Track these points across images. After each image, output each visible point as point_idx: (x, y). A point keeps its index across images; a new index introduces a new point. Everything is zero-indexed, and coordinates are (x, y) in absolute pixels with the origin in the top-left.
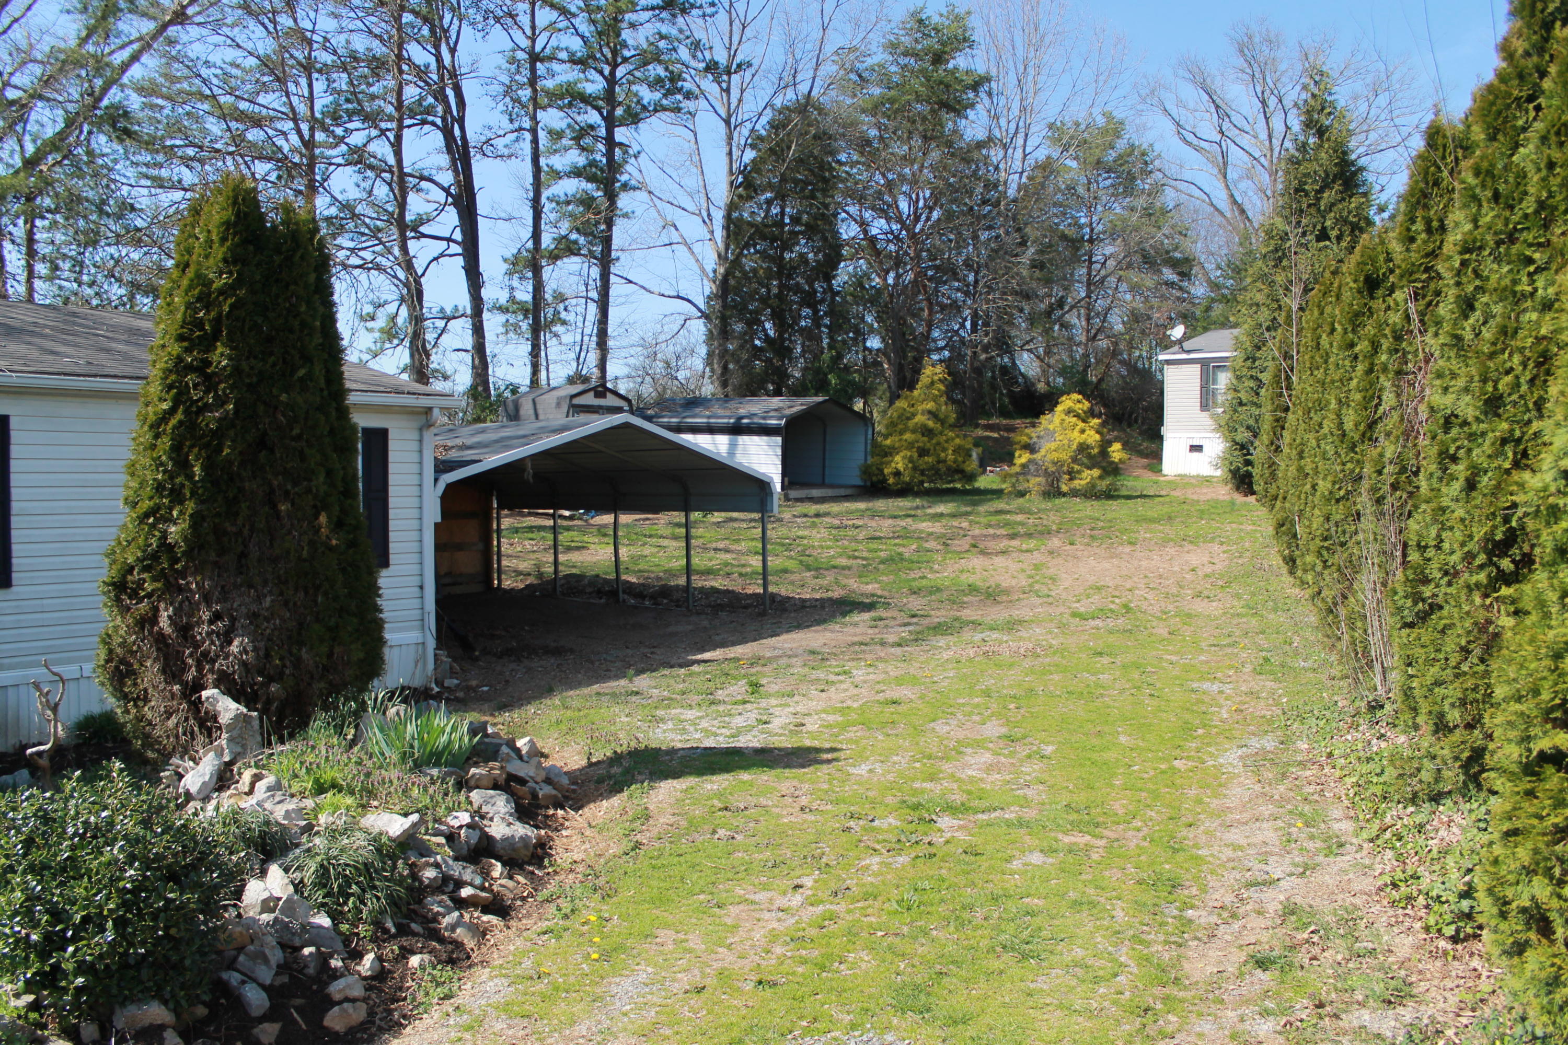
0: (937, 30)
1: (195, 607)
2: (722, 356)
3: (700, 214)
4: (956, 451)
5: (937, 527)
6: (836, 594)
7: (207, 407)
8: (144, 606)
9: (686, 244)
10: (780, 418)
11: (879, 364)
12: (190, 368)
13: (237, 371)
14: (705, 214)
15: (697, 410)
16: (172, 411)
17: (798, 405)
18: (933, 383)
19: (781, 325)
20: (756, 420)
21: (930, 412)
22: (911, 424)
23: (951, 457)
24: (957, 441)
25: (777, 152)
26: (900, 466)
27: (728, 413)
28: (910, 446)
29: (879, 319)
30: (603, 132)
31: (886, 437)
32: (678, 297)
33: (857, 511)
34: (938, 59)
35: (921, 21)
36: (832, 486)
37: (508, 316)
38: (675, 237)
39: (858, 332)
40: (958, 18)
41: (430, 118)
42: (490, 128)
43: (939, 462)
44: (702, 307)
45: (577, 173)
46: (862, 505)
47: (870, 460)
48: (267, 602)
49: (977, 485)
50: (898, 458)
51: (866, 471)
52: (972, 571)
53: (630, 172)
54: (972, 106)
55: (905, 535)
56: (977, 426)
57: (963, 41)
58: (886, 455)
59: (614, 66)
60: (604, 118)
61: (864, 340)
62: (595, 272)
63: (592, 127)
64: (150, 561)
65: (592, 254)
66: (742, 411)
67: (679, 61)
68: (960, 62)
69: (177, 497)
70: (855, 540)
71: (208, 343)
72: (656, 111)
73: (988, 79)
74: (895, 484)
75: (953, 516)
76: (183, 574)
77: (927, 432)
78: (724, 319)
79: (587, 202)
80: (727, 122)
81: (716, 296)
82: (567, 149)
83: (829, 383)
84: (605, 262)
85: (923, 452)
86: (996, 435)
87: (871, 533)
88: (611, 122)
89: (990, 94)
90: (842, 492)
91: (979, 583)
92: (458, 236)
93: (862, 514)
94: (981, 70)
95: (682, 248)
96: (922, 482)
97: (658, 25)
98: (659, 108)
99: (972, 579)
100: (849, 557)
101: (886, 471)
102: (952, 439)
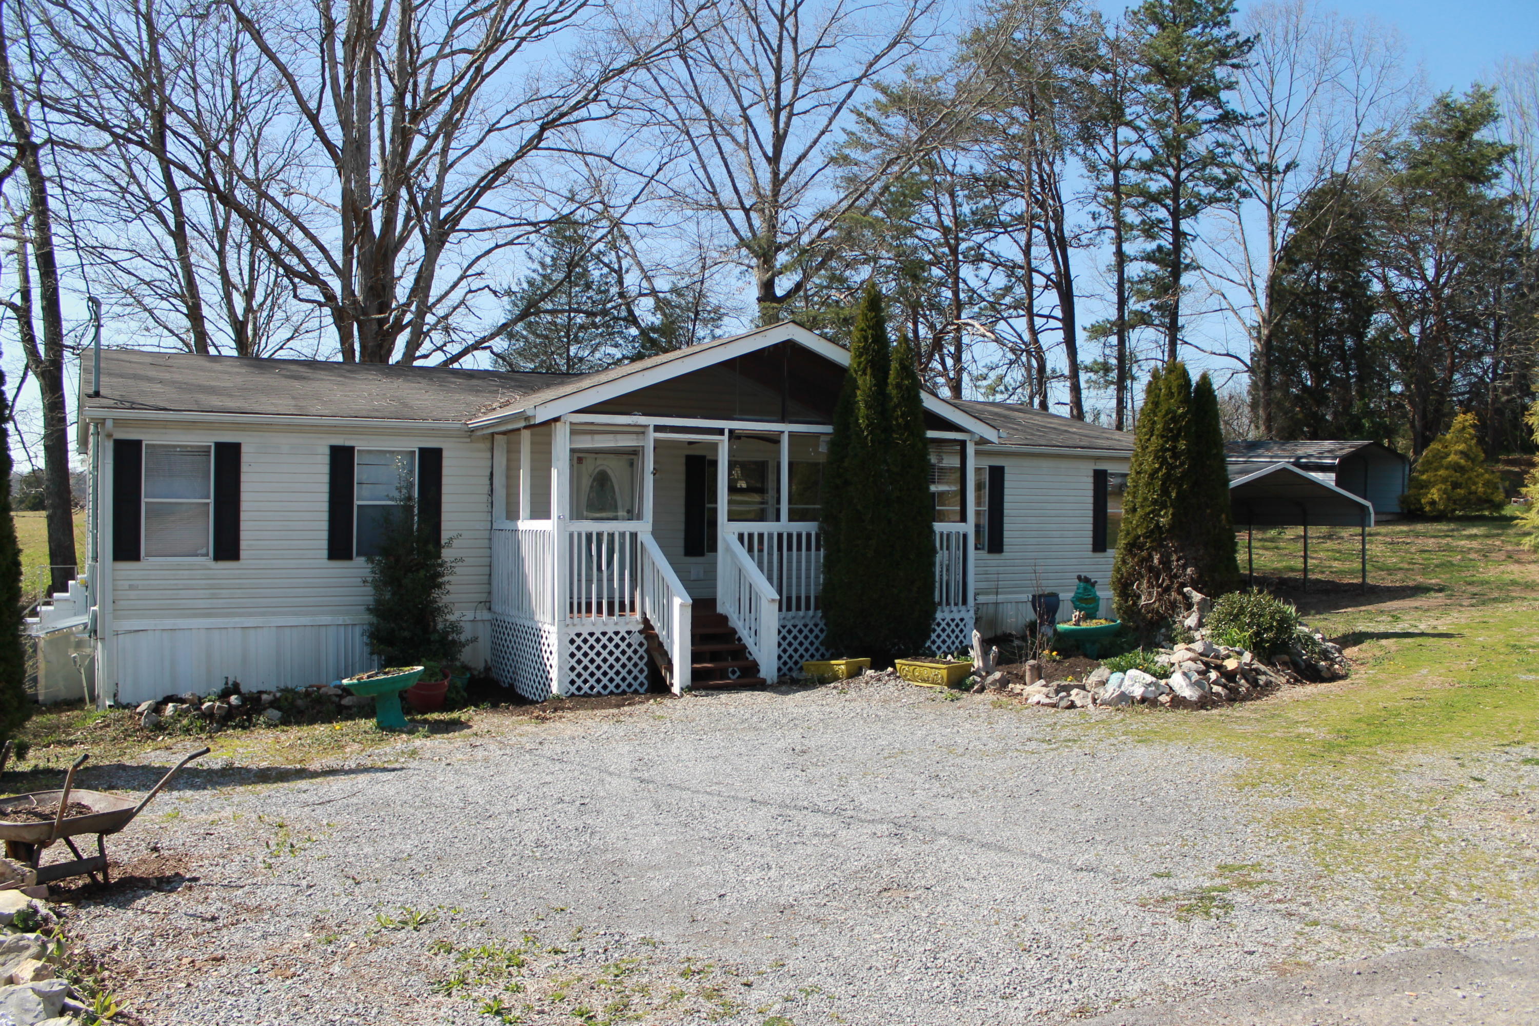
0: (1461, 110)
1: (1170, 555)
2: (1268, 404)
3: (1246, 285)
4: (1487, 484)
5: (1475, 544)
6: (1411, 584)
7: (1177, 467)
8: (1144, 553)
9: (1233, 310)
10: (1335, 458)
11: (1400, 406)
12: (1168, 450)
13: (1188, 450)
14: (1249, 284)
15: (1260, 451)
16: (1160, 469)
17: (1348, 447)
18: (1464, 428)
19: (1319, 378)
20: (1313, 460)
21: (1462, 452)
22: (1445, 462)
23: (1481, 490)
24: (1487, 476)
25: (1315, 231)
26: (1436, 497)
27: (1286, 454)
28: (1444, 480)
29: (1400, 366)
30: (1170, 225)
31: (1423, 473)
32: (1228, 355)
33: (1401, 532)
34: (1462, 136)
35: (1447, 105)
37: (1091, 374)
38: (1225, 305)
39: (1382, 379)
40: (1484, 96)
41: (1037, 223)
42: (1080, 227)
43: (1470, 493)
44: (1249, 363)
45: (1149, 257)
46: (1405, 528)
47: (1406, 493)
48: (1201, 552)
49: (1503, 513)
50: (1434, 490)
51: (1404, 501)
52: (1512, 573)
53: (1189, 252)
54: (1497, 175)
56: (1498, 461)
57: (1487, 116)
58: (1422, 487)
59: (1178, 170)
60: (1171, 214)
61: (1389, 387)
62: (1164, 340)
63: (1161, 221)
64: (1149, 534)
65: (1162, 325)
66: (1300, 453)
67: (1234, 165)
68: (1483, 135)
69: (1164, 506)
70: (1407, 552)
71: (1175, 439)
72: (1210, 203)
73: (1513, 149)
74: (1431, 512)
75: (1487, 536)
76: (1165, 539)
77: (1457, 468)
78: (1268, 373)
79: (1155, 281)
80: (1269, 207)
81: (1261, 354)
82: (1135, 238)
83: (1364, 425)
84: (1173, 329)
85: (1456, 485)
86: (1517, 469)
87: (1420, 547)
88: (1176, 215)
89: (1514, 161)
90: (1389, 518)
91: (1519, 580)
92: (1058, 313)
93: (1407, 534)
94: (1507, 141)
95: (1230, 314)
96: (1455, 510)
97: (1215, 133)
98: (1212, 200)
99: (1512, 577)
100: (1409, 563)
101: (1423, 501)
102: (1482, 474)
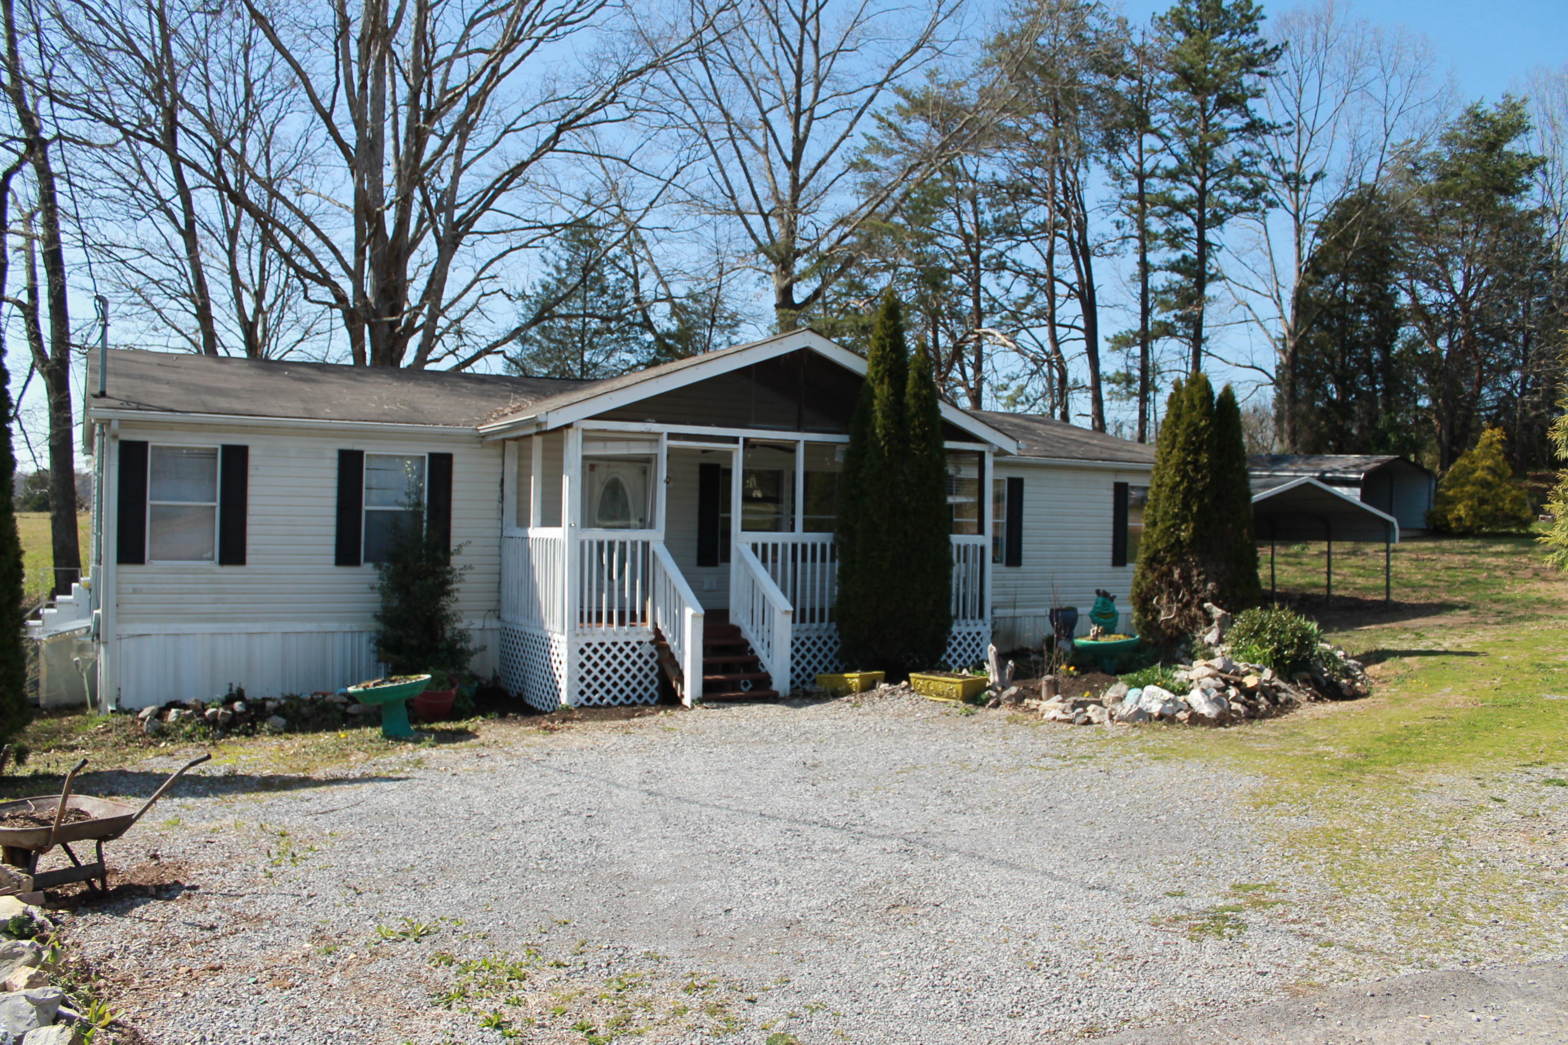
0: (1491, 121)
1: (1191, 570)
2: (1293, 418)
3: (1272, 296)
4: (1514, 500)
5: (1501, 561)
6: (1435, 601)
7: (1198, 480)
9: (1258, 322)
10: (1360, 473)
11: (1427, 421)
12: (1189, 463)
14: (1275, 295)
15: (1285, 465)
16: (1181, 482)
17: (1373, 462)
18: (1491, 444)
19: (1344, 391)
20: (1338, 474)
21: (1489, 468)
22: (1472, 478)
23: (1508, 506)
24: (1514, 492)
25: (1342, 242)
26: (1462, 513)
27: (1310, 468)
28: (1471, 496)
29: (1427, 380)
30: (1195, 234)
31: (1449, 489)
32: (1253, 367)
34: (1493, 146)
35: (1477, 116)
37: (1114, 385)
38: (1250, 316)
39: (1409, 393)
40: (1515, 107)
41: (1060, 232)
42: (1103, 235)
43: (1497, 510)
44: (1274, 375)
45: (1173, 267)
46: (1430, 545)
47: (1432, 509)
48: (1222, 567)
49: (1530, 530)
50: (1460, 507)
51: (1430, 516)
52: (1538, 591)
53: (1214, 263)
54: (1527, 187)
55: (1475, 566)
56: (1525, 477)
57: (1518, 127)
58: (1448, 503)
59: (1204, 179)
60: (1196, 223)
61: (1416, 401)
62: (1188, 351)
63: (1185, 231)
64: (1170, 549)
65: (1186, 336)
66: (1325, 466)
67: (1260, 174)
68: (1513, 146)
70: (1432, 568)
72: (1236, 213)
73: (1544, 161)
74: (1457, 528)
75: (1513, 553)
76: (1186, 554)
77: (1484, 484)
78: (1293, 386)
79: (1180, 292)
80: (1296, 217)
81: (1287, 366)
82: (1160, 247)
83: (1390, 440)
84: (1197, 341)
85: (1482, 501)
86: (1542, 486)
87: (1446, 564)
88: (1201, 225)
89: (1544, 173)
90: (1414, 534)
91: (1545, 598)
92: (1080, 323)
93: (1433, 551)
94: (1537, 153)
95: (1255, 325)
96: (1481, 526)
97: (1242, 142)
98: (1238, 210)
99: (1538, 595)
100: (1434, 580)
101: (1449, 517)
102: (1509, 491)
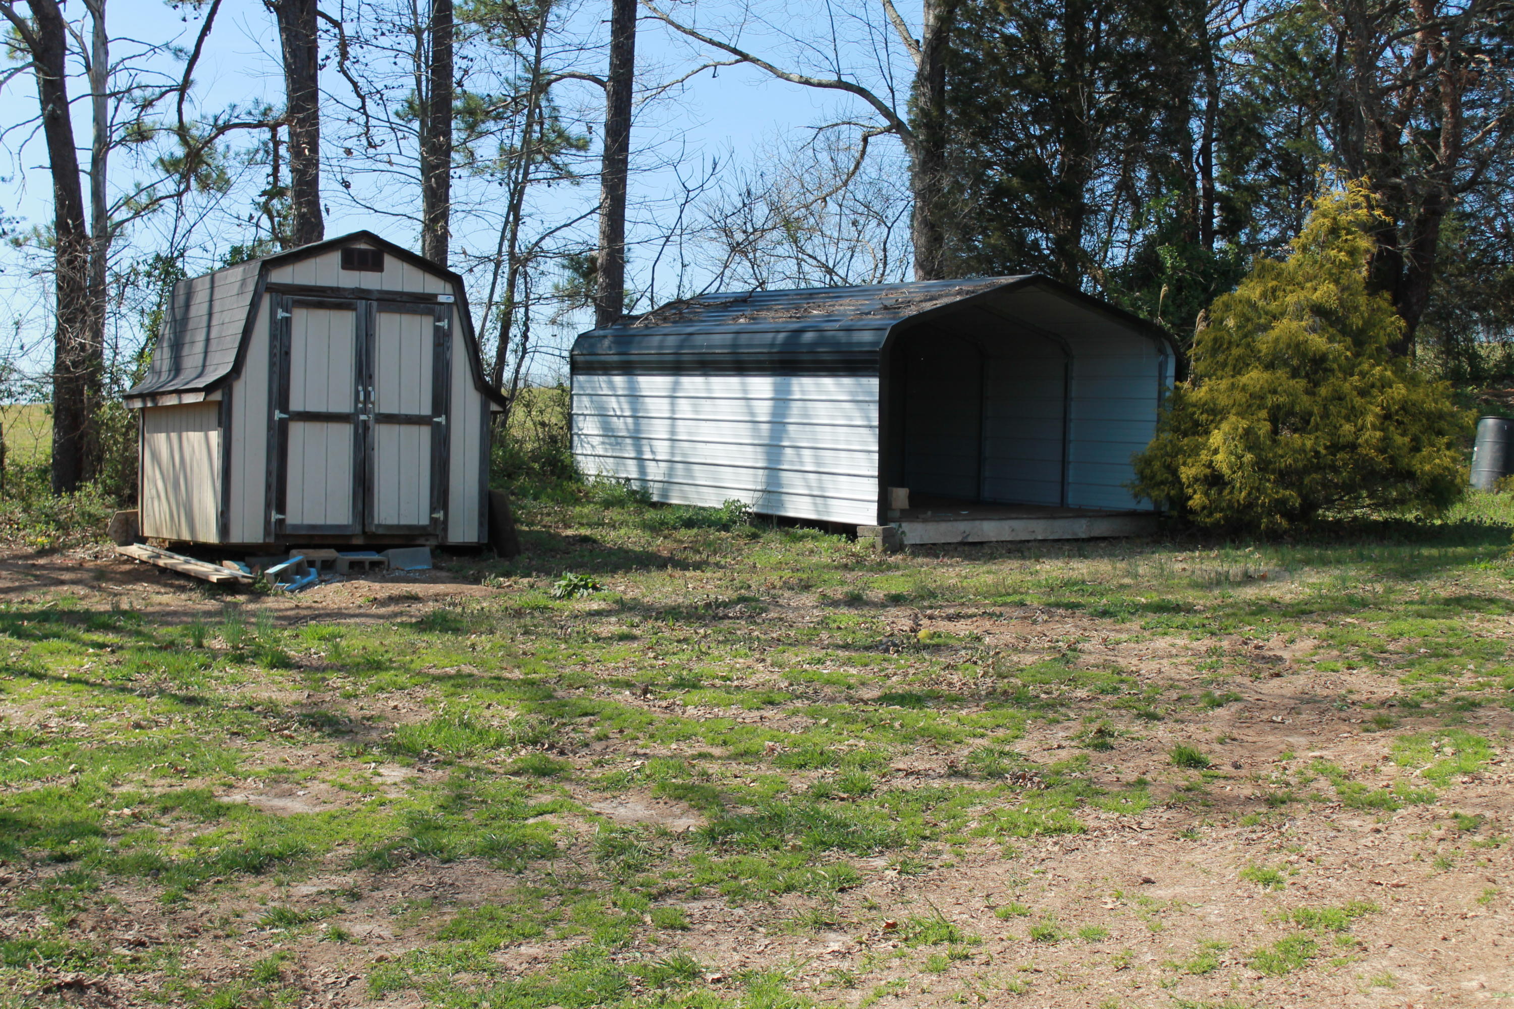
18: (1334, 231)
21: (1318, 310)
22: (1264, 342)
23: (1374, 436)
26: (1222, 461)
28: (1256, 400)
32: (841, 85)
36: (1080, 513)
50: (1216, 438)
58: (1190, 429)
85: (1288, 420)
90: (1101, 528)
101: (1186, 473)
102: (1385, 384)
